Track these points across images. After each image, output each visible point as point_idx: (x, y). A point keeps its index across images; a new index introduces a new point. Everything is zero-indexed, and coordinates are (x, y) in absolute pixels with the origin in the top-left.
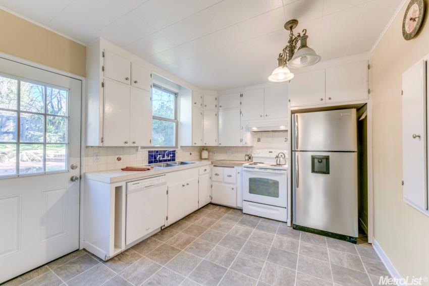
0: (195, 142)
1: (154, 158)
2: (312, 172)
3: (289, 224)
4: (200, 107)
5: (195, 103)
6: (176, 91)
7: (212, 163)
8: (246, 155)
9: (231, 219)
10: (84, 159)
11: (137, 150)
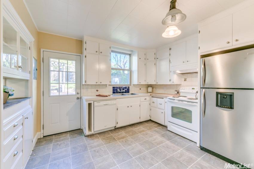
0: (140, 82)
1: (115, 90)
2: (216, 106)
3: (198, 145)
4: (144, 61)
5: (140, 58)
6: (129, 53)
7: (151, 95)
8: (175, 91)
9: (157, 132)
10: (82, 90)
11: (106, 87)
